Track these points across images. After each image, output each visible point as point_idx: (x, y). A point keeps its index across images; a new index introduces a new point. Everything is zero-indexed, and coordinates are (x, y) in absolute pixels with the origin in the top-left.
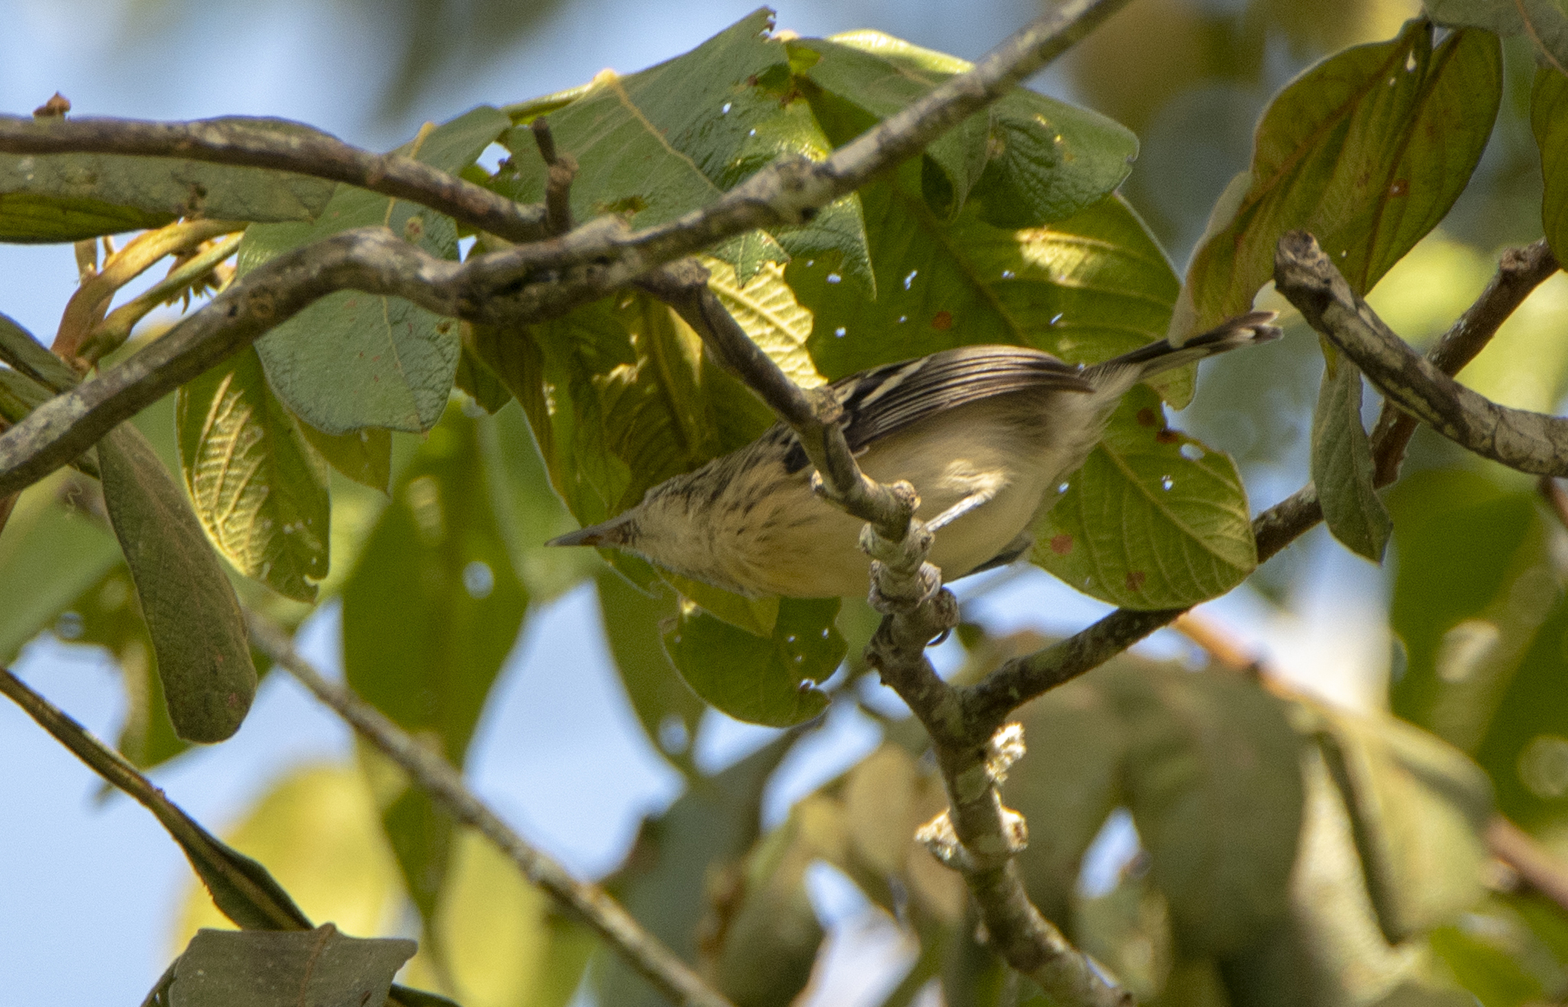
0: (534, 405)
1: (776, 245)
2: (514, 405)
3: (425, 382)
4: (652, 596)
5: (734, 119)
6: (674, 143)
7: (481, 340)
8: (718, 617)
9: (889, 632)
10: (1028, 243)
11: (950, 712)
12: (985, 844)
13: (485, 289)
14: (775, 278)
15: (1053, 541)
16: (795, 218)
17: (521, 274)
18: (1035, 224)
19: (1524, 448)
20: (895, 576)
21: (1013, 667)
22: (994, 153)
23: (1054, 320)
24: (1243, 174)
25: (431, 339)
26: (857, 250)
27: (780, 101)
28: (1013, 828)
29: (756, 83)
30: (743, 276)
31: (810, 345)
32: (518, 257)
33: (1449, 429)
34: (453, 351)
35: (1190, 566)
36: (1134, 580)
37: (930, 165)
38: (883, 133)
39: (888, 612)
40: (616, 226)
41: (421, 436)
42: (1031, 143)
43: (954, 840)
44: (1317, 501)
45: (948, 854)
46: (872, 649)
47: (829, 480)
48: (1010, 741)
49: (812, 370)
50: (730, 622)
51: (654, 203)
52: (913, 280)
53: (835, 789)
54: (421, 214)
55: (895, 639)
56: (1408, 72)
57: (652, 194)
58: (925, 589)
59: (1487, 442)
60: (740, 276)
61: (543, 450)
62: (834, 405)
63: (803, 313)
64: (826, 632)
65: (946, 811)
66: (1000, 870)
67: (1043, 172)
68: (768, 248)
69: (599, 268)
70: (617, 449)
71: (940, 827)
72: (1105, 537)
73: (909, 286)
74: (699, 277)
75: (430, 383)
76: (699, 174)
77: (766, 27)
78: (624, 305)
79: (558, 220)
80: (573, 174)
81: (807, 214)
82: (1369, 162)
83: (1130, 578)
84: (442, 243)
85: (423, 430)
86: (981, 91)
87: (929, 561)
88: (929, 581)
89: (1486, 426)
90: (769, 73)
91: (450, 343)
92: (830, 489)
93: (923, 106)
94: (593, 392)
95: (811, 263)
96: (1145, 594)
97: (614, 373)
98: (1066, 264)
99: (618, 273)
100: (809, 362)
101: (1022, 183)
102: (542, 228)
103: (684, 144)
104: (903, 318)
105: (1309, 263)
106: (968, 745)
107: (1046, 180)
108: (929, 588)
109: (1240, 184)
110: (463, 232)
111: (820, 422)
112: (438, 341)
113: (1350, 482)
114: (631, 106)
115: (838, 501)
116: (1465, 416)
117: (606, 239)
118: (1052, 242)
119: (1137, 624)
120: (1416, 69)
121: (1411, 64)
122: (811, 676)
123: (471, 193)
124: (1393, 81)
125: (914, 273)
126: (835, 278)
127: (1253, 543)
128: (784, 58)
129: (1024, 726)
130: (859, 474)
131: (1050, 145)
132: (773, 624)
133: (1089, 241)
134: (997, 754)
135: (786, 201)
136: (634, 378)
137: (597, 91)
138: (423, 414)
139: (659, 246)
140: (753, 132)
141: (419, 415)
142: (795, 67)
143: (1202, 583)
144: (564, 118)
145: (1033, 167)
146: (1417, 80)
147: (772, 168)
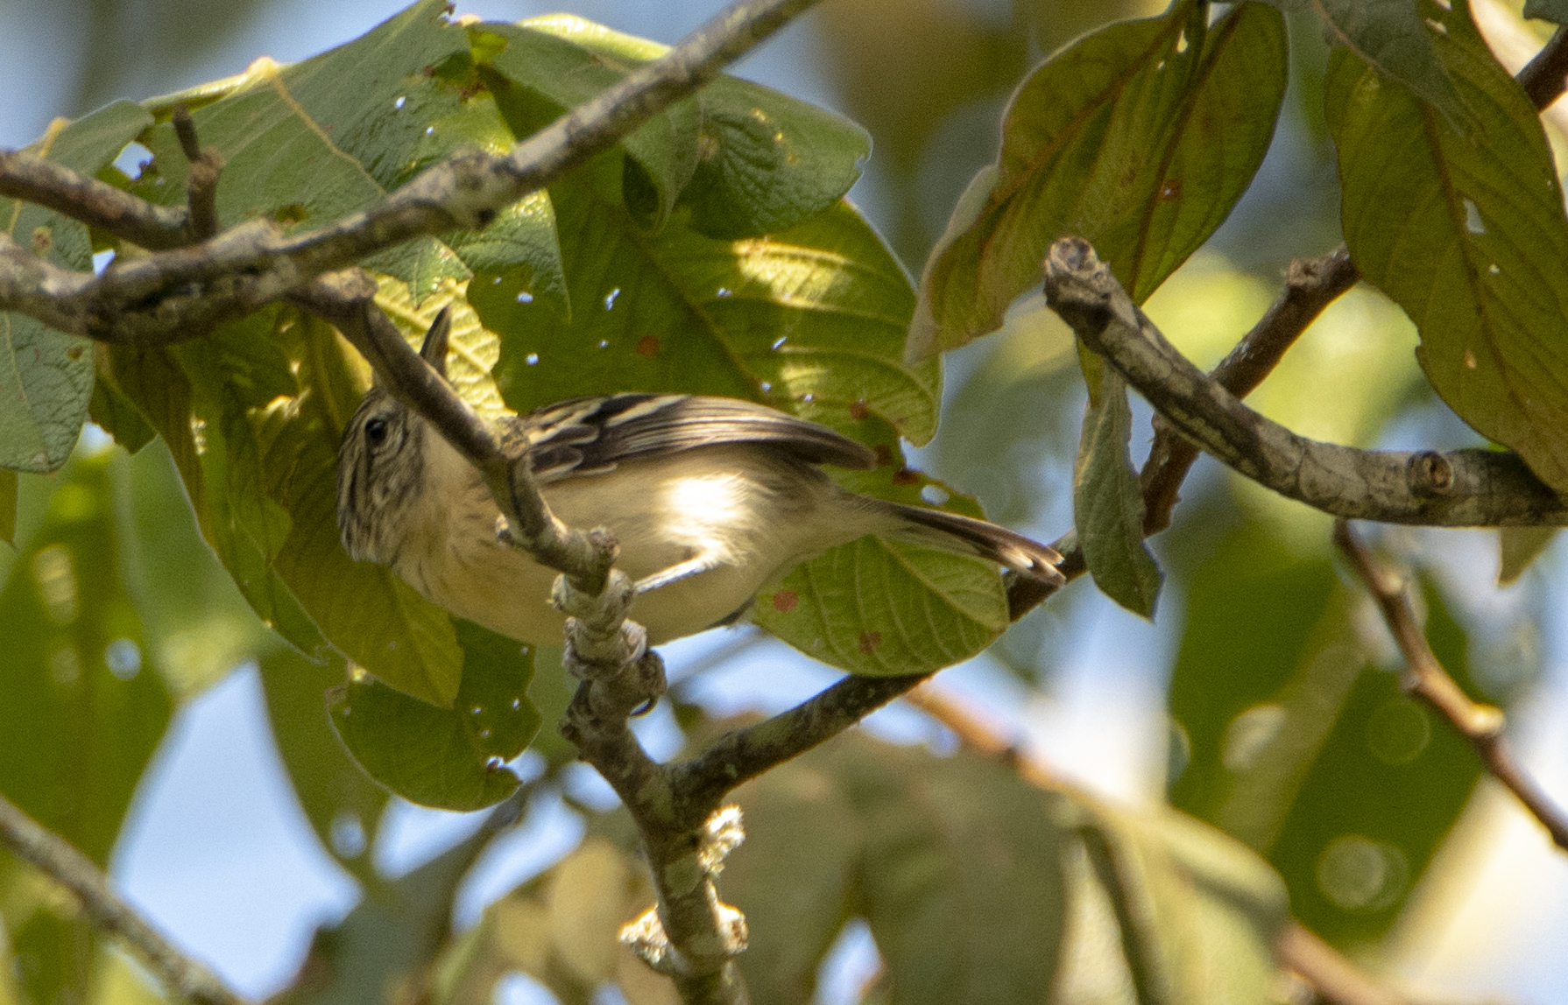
0: (180, 441)
1: (456, 260)
2: (157, 444)
3: (53, 415)
4: (317, 662)
5: (408, 114)
6: (340, 143)
7: (120, 368)
8: (393, 686)
9: (586, 700)
10: (747, 256)
11: (659, 795)
12: (699, 945)
13: (118, 304)
14: (457, 298)
15: (776, 598)
16: (471, 221)
17: (157, 285)
18: (754, 234)
19: (1333, 486)
20: (592, 635)
21: (730, 740)
22: (705, 153)
23: (776, 345)
24: (989, 169)
25: (61, 366)
26: (549, 265)
27: (461, 93)
28: (731, 926)
29: (433, 74)
30: (418, 294)
31: (496, 372)
32: (155, 267)
33: (1245, 463)
34: (86, 379)
35: (932, 625)
36: (868, 642)
37: (632, 167)
38: (571, 124)
39: (585, 677)
40: (267, 231)
41: (49, 477)
42: (748, 141)
43: (663, 940)
44: (1078, 549)
45: (656, 956)
46: (568, 720)
47: (516, 524)
48: (726, 827)
49: (500, 404)
50: (405, 691)
51: (317, 211)
52: (615, 300)
53: (533, 890)
54: (50, 224)
55: (594, 707)
56: (1179, 55)
57: (314, 202)
58: (628, 651)
59: (1291, 480)
60: (415, 295)
61: (191, 494)
62: (520, 438)
63: (490, 338)
64: (516, 703)
65: (654, 906)
66: (717, 974)
67: (762, 175)
68: (447, 263)
69: (247, 280)
70: (275, 493)
71: (648, 927)
72: (834, 593)
73: (610, 306)
74: (365, 289)
75: (60, 416)
76: (368, 177)
77: (446, 9)
78: (284, 329)
79: (202, 224)
80: (220, 171)
81: (485, 217)
82: (1134, 159)
83: (864, 640)
84: (73, 256)
85: (52, 471)
86: (684, 75)
87: (632, 618)
88: (632, 642)
89: (1289, 462)
90: (449, 62)
91: (81, 372)
92: (517, 535)
93: (617, 92)
94: (248, 427)
95: (498, 280)
96: (881, 658)
97: (273, 407)
98: (790, 280)
99: (269, 285)
100: (497, 395)
101: (738, 187)
102: (184, 234)
103: (352, 144)
104: (604, 343)
105: (1085, 275)
106: (678, 830)
107: (765, 184)
108: (632, 649)
109: (983, 180)
110: (98, 244)
111: (504, 457)
112: (68, 370)
113: (1116, 527)
114: (290, 101)
115: (524, 547)
116: (1265, 450)
117: (256, 246)
118: (774, 255)
119: (872, 692)
120: (1188, 50)
121: (1182, 45)
122: (498, 753)
123: (102, 194)
124: (1161, 65)
125: (616, 292)
126: (525, 297)
127: (1004, 599)
128: (465, 45)
129: (743, 809)
130: (549, 518)
131: (769, 144)
132: (454, 694)
133: (816, 254)
134: (712, 840)
135: (461, 201)
136: (297, 411)
137: (253, 83)
138: (51, 453)
139: (316, 254)
140: (430, 130)
141: (46, 453)
142: (477, 55)
143: (947, 644)
144: (215, 114)
145: (751, 169)
146: (1190, 62)
147: (445, 164)
